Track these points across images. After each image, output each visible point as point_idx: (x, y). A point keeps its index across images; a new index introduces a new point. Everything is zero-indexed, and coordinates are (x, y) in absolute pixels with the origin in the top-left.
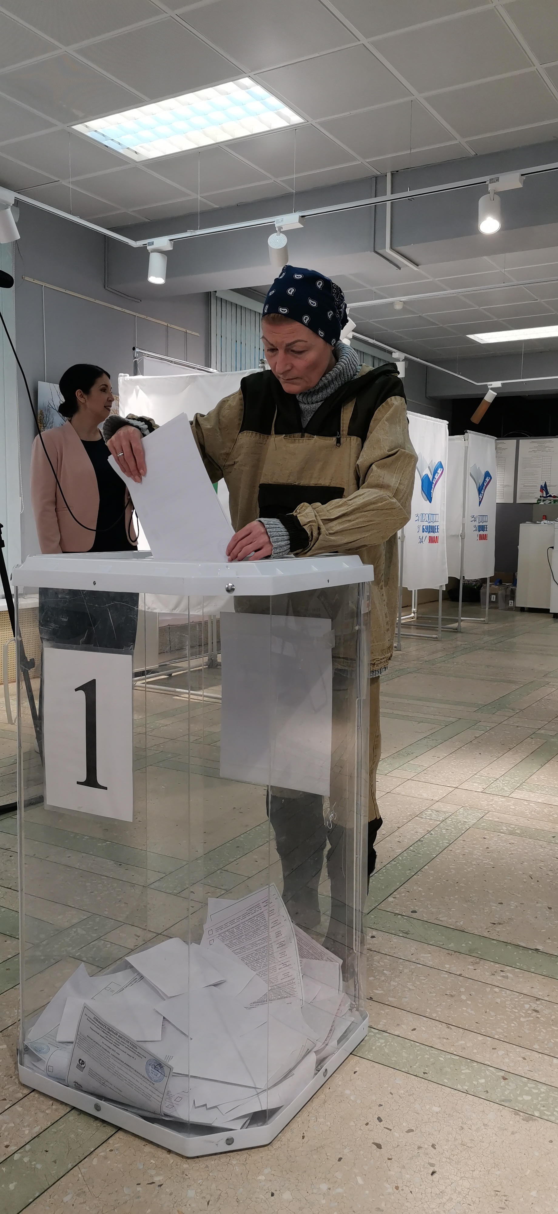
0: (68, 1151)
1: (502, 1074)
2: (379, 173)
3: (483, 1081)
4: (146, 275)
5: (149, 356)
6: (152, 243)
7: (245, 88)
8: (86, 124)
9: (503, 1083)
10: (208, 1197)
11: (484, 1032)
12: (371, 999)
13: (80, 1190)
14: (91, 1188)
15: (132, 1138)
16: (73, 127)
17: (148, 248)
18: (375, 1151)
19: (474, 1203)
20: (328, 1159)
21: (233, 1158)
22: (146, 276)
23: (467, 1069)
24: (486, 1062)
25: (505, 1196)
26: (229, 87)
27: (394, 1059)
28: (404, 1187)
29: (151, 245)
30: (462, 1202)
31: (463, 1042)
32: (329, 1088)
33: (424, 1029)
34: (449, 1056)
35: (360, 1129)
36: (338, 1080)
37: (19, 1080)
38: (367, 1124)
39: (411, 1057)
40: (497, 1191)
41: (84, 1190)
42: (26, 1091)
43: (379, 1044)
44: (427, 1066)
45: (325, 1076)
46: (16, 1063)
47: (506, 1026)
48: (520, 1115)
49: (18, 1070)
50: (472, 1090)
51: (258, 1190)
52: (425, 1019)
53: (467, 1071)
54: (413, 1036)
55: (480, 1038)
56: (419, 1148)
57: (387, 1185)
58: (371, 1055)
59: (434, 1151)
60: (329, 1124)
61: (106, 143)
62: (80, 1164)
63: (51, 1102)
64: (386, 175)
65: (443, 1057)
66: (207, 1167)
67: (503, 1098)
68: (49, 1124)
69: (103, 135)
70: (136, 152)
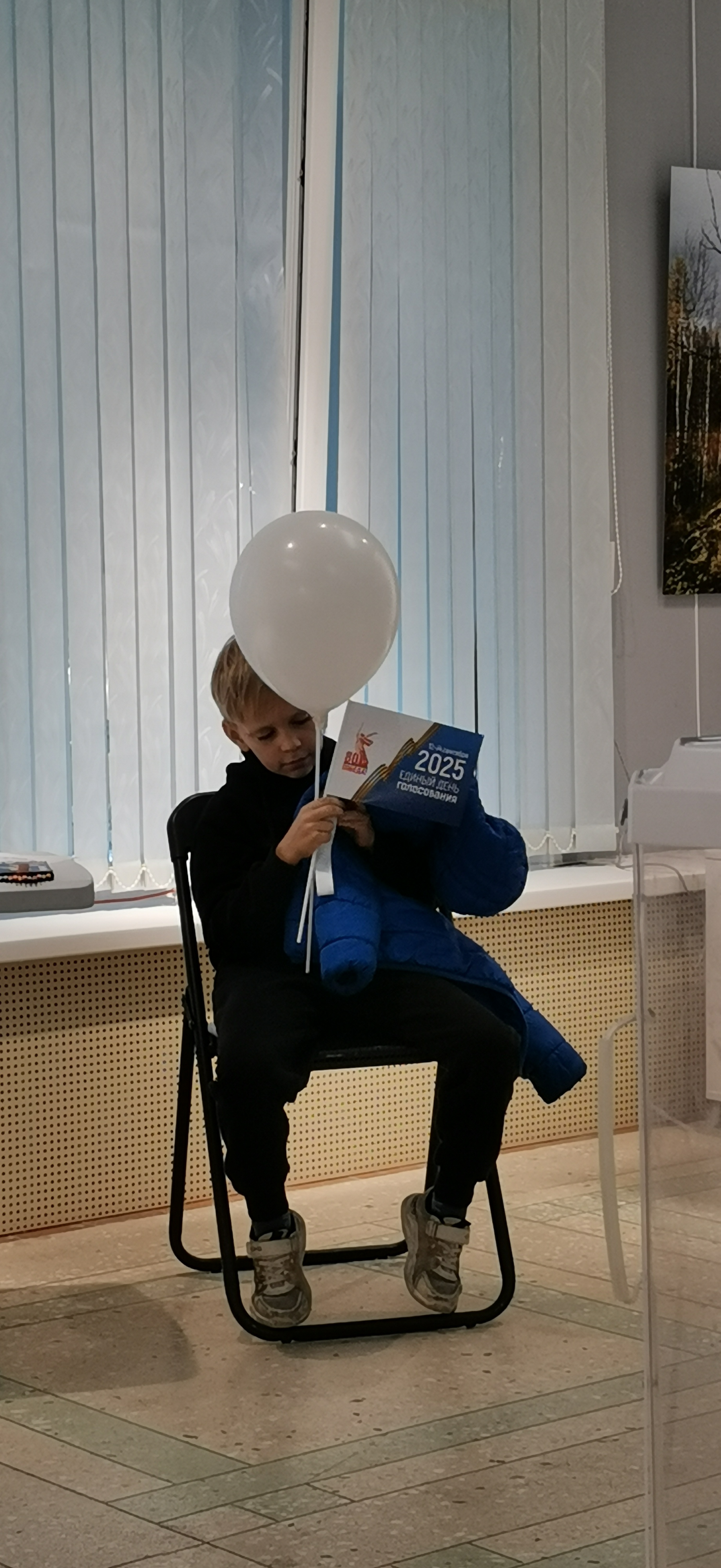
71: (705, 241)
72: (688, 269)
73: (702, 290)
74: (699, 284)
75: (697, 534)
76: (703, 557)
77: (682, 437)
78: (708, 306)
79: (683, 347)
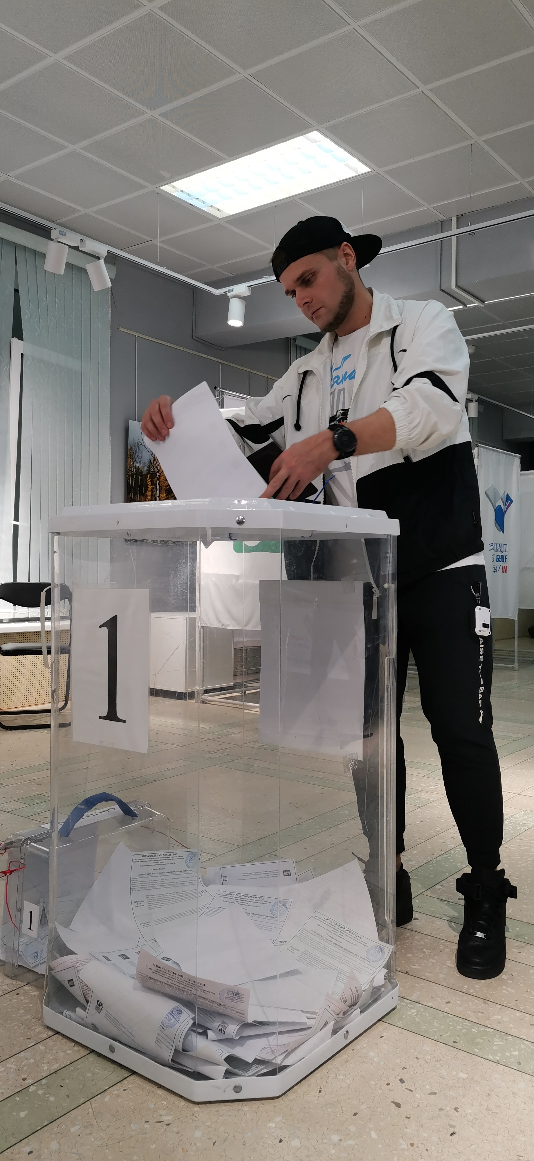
0: (82, 1087)
2: (444, 218)
3: (517, 1053)
5: (229, 394)
6: (232, 290)
7: (314, 141)
8: (173, 184)
10: (215, 1139)
12: (407, 973)
13: (88, 1122)
14: (99, 1121)
15: (145, 1082)
16: (161, 188)
17: (228, 295)
18: (393, 1109)
20: (342, 1113)
26: (298, 141)
27: (425, 1027)
28: (420, 1145)
32: (353, 1050)
33: (459, 1002)
34: (483, 1029)
35: (381, 1089)
36: (364, 1043)
37: (46, 1023)
38: (388, 1084)
39: (442, 1027)
40: (520, 1156)
41: (92, 1123)
42: (50, 1033)
43: (410, 1013)
44: (458, 1036)
45: (345, 1039)
50: (504, 1061)
51: (267, 1136)
52: (461, 994)
53: (501, 1043)
54: (446, 1008)
55: (518, 1014)
56: (441, 1109)
57: (401, 1141)
58: (401, 1022)
59: (457, 1114)
60: (348, 1081)
61: (191, 202)
62: (92, 1100)
63: (72, 1045)
64: (451, 220)
65: (477, 1029)
66: (217, 1110)
68: (69, 1062)
69: (188, 194)
70: (219, 210)
71: (139, 442)
72: (134, 449)
73: (138, 456)
74: (137, 454)
78: (139, 460)
79: (132, 471)
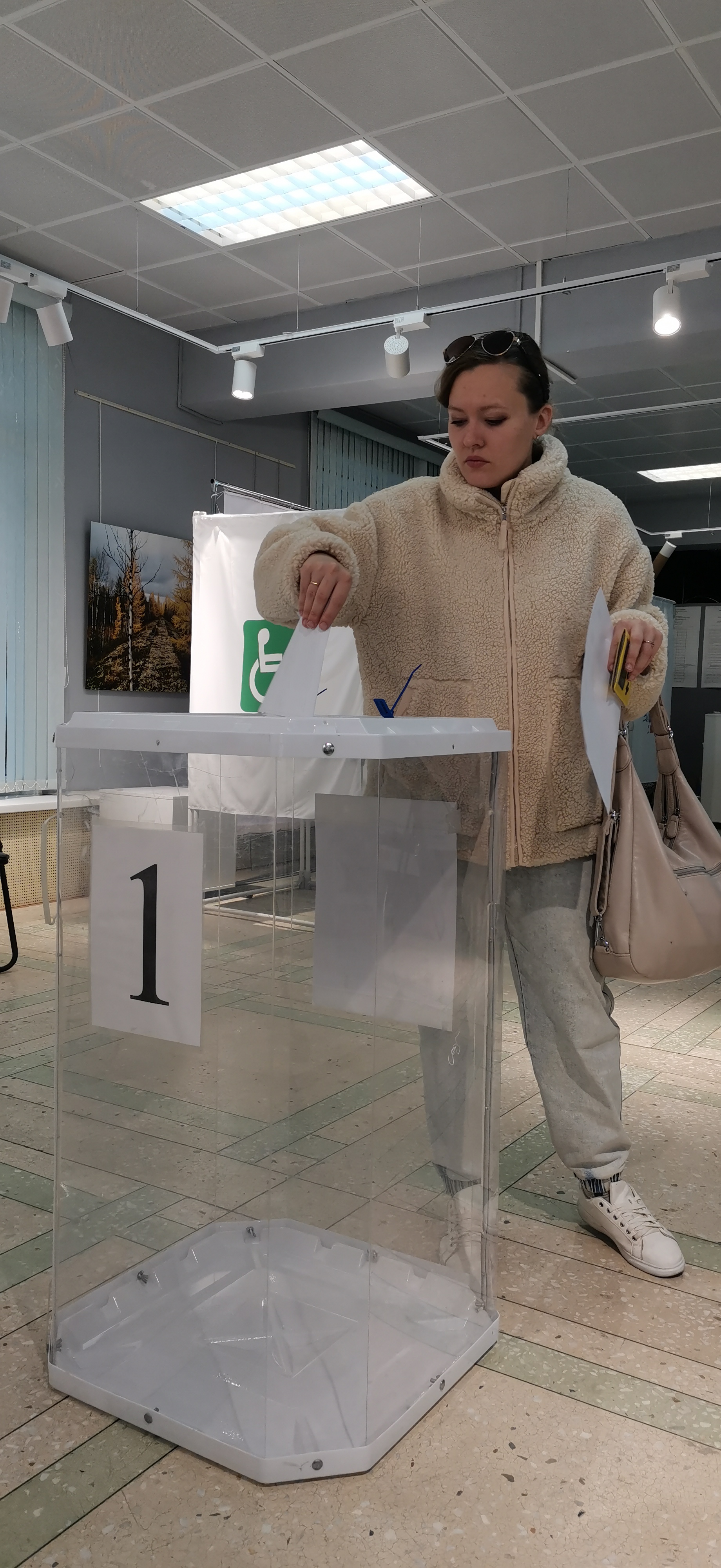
0: (109, 1472)
1: (673, 1394)
2: (527, 262)
3: (647, 1403)
4: (229, 387)
5: (231, 490)
6: (239, 349)
7: (357, 153)
8: (158, 198)
9: (674, 1406)
10: (288, 1534)
11: (650, 1343)
12: (503, 1297)
13: (125, 1519)
14: (137, 1518)
15: (192, 1459)
16: (142, 203)
17: (232, 355)
18: (505, 1484)
19: (634, 1552)
20: (443, 1492)
21: (321, 1487)
22: (230, 389)
23: (626, 1387)
24: (652, 1380)
25: (674, 1545)
26: (338, 151)
27: (532, 1372)
28: (542, 1530)
29: (236, 351)
30: (617, 1552)
31: (623, 1354)
32: (447, 1406)
33: (571, 1336)
34: (603, 1371)
35: (487, 1457)
36: (458, 1395)
37: (48, 1384)
38: (495, 1451)
39: (554, 1371)
40: (664, 1539)
41: (129, 1520)
42: (57, 1398)
43: (512, 1353)
44: (575, 1382)
45: (441, 1389)
46: (45, 1364)
47: (679, 1336)
48: (695, 1446)
49: (48, 1373)
50: (634, 1413)
51: (353, 1527)
52: (573, 1324)
53: (627, 1390)
54: (557, 1345)
55: (645, 1350)
56: (563, 1482)
57: (520, 1527)
58: (502, 1366)
59: (583, 1487)
60: (446, 1449)
61: (182, 223)
62: (124, 1488)
63: (88, 1412)
64: (536, 265)
65: (597, 1371)
66: (287, 1496)
67: (674, 1424)
68: (86, 1438)
69: (180, 213)
70: (220, 235)
71: (104, 552)
72: (97, 562)
73: (103, 571)
74: (102, 569)
75: (100, 666)
76: (102, 675)
77: (94, 628)
78: (105, 578)
79: (95, 592)
